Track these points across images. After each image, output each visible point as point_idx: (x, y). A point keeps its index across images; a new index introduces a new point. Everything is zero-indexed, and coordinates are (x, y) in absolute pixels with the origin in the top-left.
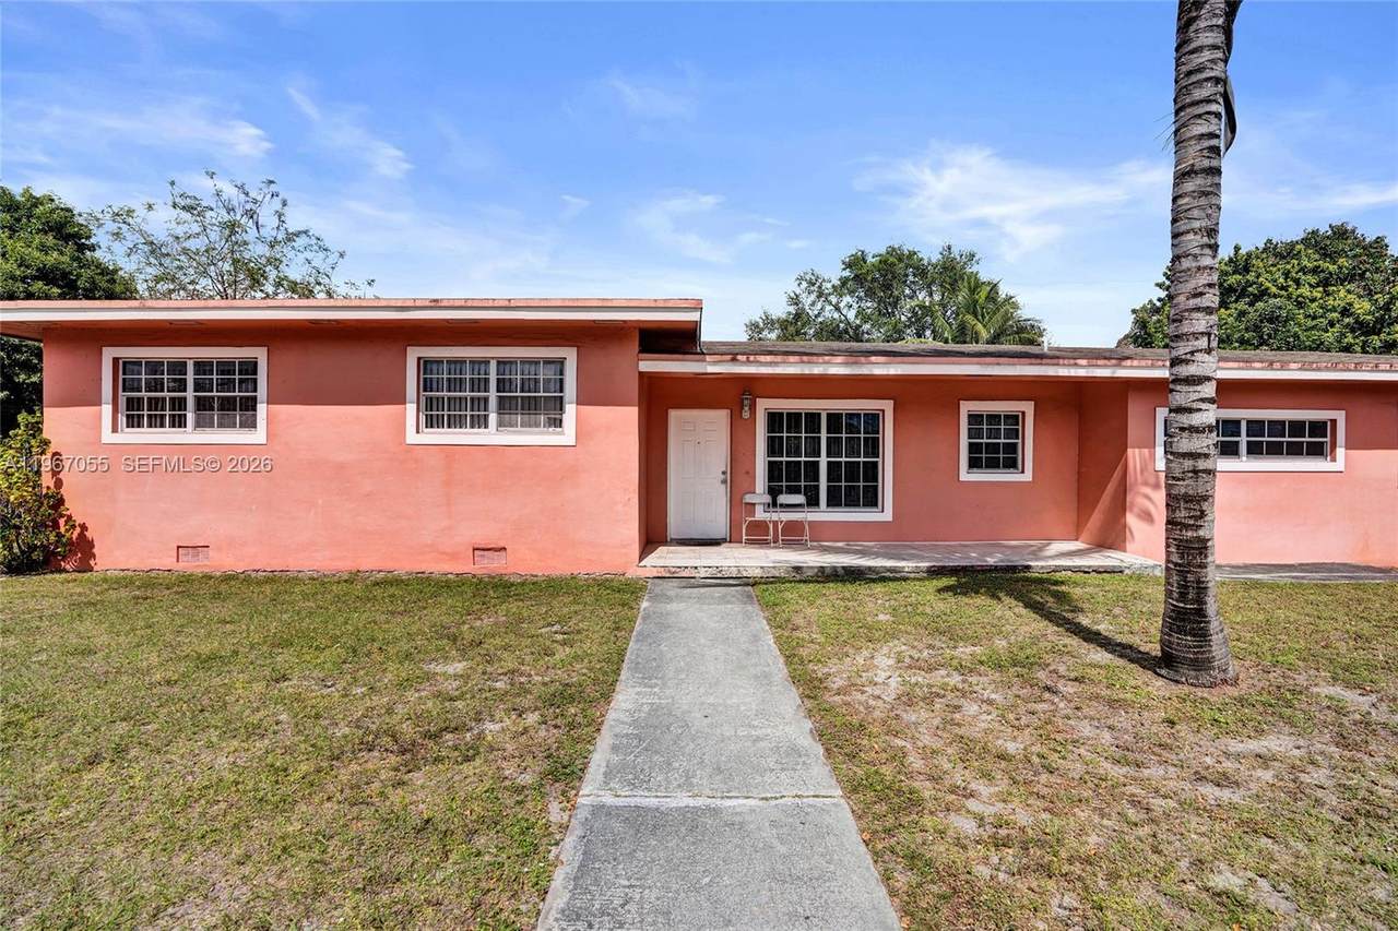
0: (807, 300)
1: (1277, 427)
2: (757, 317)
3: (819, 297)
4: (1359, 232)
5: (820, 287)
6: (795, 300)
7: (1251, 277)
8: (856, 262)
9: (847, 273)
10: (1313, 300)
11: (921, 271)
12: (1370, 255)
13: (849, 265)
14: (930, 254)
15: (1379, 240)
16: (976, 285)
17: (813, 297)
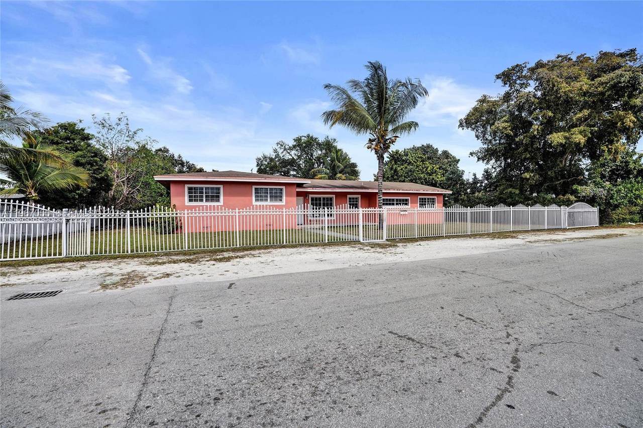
0: (280, 151)
1: (400, 200)
2: (260, 156)
3: (284, 150)
4: (433, 146)
5: (285, 147)
6: (275, 151)
7: (408, 157)
8: (298, 140)
9: (295, 143)
10: (420, 165)
11: (319, 144)
12: (434, 153)
13: (295, 140)
14: (321, 140)
15: (437, 149)
16: (337, 151)
17: (282, 150)
